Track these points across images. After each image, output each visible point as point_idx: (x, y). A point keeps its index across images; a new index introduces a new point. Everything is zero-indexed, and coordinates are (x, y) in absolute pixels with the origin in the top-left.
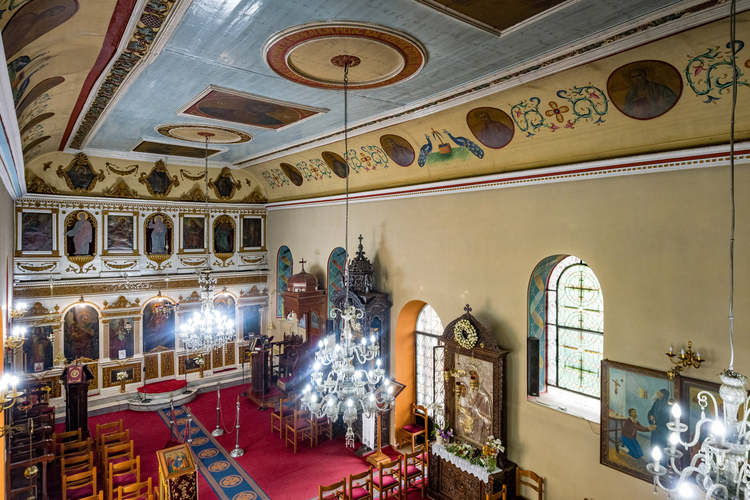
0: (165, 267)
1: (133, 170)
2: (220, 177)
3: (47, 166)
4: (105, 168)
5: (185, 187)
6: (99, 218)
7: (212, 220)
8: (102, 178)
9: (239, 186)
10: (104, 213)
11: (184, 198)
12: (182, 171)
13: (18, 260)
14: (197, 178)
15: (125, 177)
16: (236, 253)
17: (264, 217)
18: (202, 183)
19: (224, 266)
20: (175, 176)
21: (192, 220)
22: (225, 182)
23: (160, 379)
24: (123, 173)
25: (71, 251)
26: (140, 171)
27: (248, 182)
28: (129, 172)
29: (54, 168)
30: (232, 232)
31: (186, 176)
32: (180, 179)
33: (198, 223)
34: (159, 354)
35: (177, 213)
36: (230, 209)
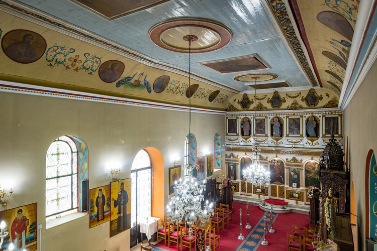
0: (280, 143)
1: (264, 98)
2: (309, 95)
3: (235, 101)
4: (253, 98)
5: (289, 102)
6: (252, 120)
7: (305, 119)
8: (253, 102)
9: (321, 98)
10: (254, 118)
11: (288, 108)
12: (287, 94)
13: (226, 136)
14: (295, 97)
15: (261, 101)
16: (320, 138)
17: (341, 115)
18: (299, 100)
19: (312, 145)
20: (284, 98)
21: (293, 119)
22: (312, 97)
23: (277, 198)
24: (260, 99)
25: (243, 134)
26: (267, 98)
27: (328, 95)
28: (263, 99)
29: (237, 101)
30: (317, 125)
31: (289, 96)
32: (286, 99)
33: (297, 121)
34: (277, 185)
35: (285, 116)
36: (316, 112)
